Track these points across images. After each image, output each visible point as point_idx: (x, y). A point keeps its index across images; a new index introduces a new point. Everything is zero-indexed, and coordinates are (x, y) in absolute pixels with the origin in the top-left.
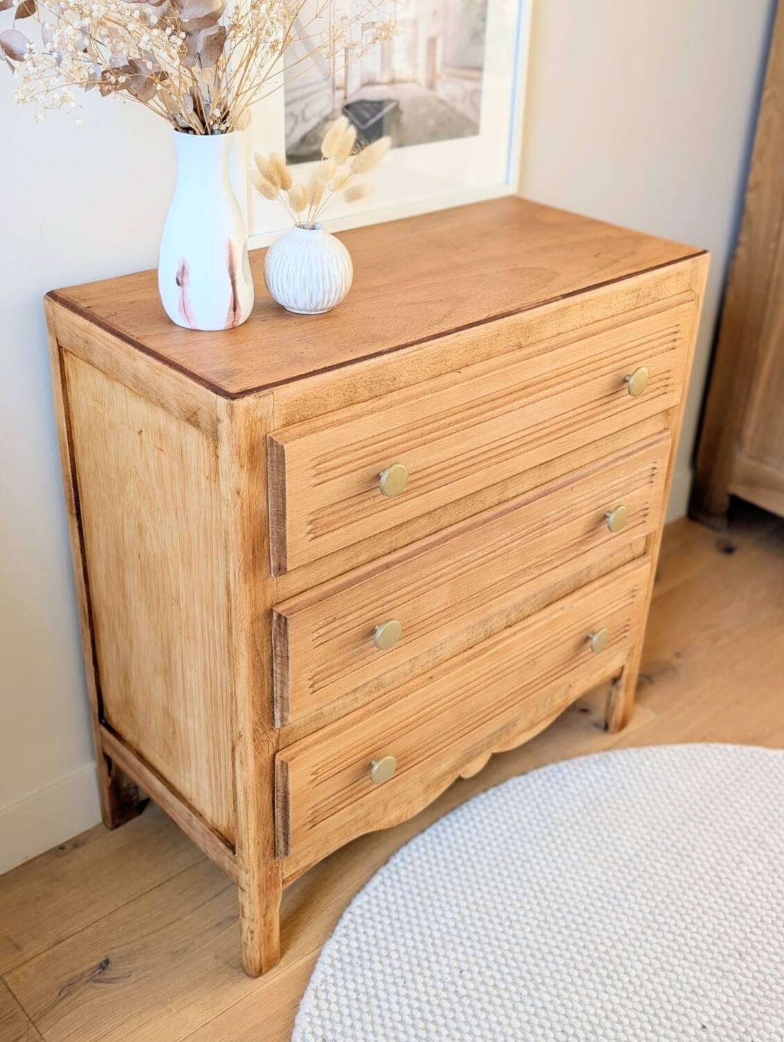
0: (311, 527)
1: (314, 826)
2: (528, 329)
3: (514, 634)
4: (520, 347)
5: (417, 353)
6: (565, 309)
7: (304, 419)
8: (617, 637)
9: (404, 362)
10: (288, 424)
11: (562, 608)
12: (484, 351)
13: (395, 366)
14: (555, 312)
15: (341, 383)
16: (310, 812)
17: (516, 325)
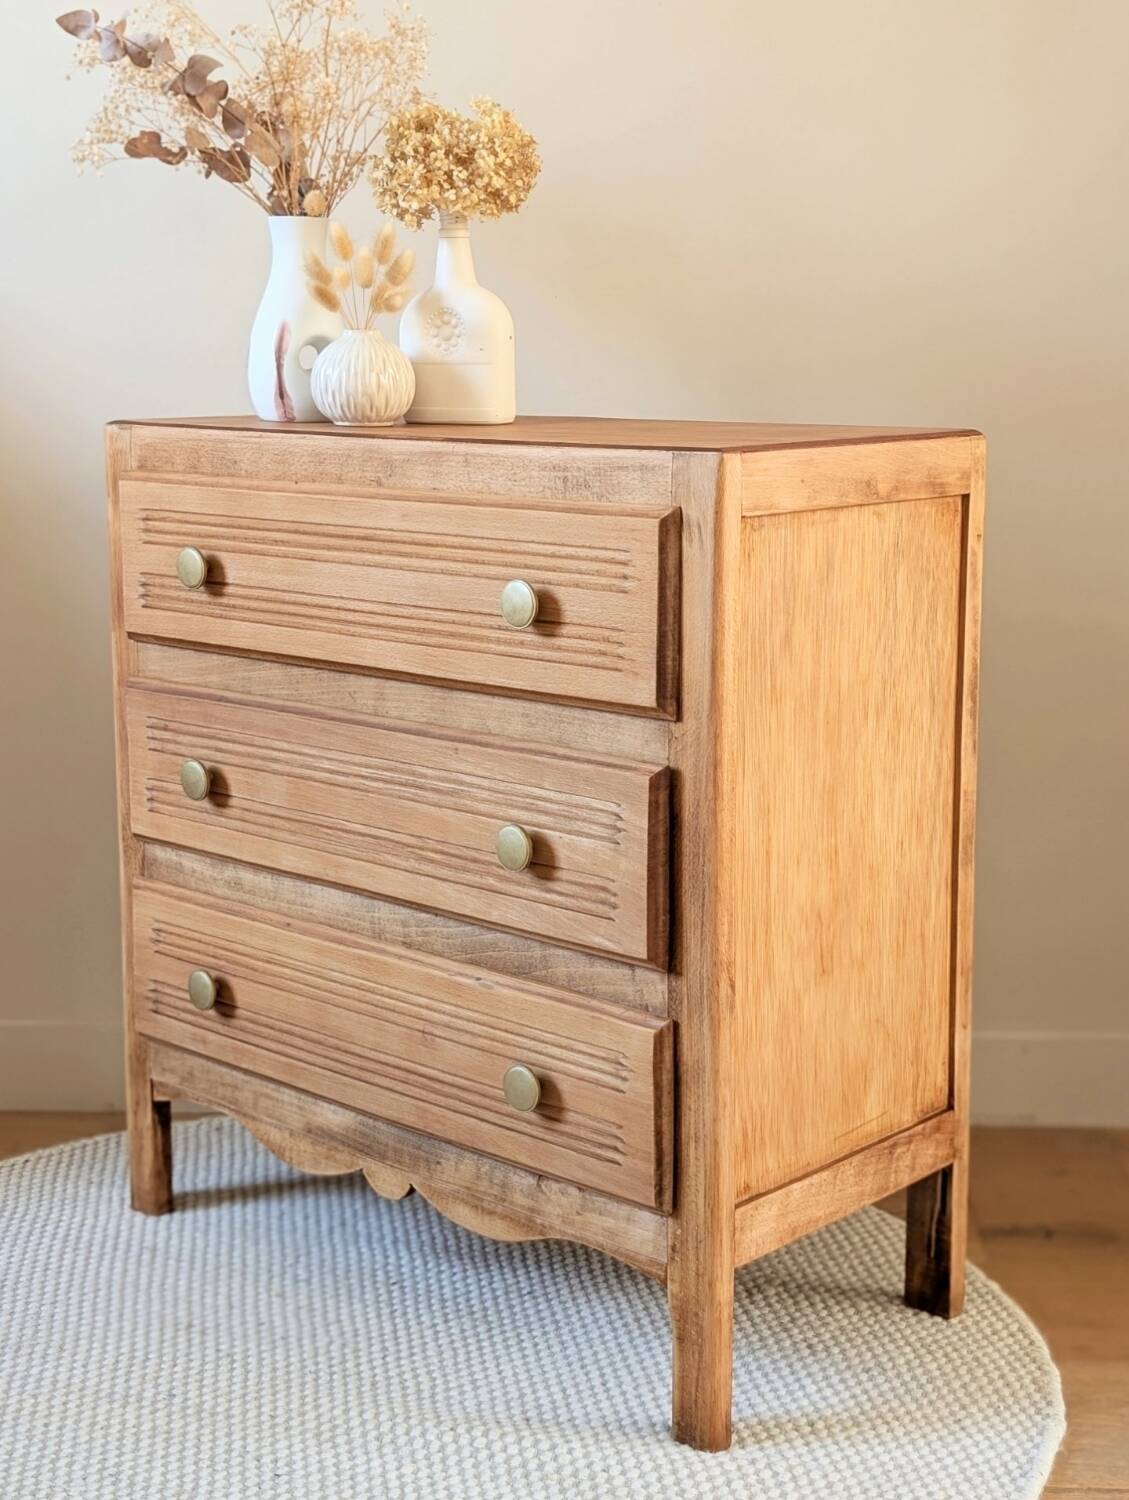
0: (142, 590)
1: (156, 1012)
2: (389, 464)
3: (400, 957)
4: (379, 483)
5: (257, 440)
6: (439, 454)
7: (154, 469)
8: (602, 1146)
9: (245, 446)
10: (141, 467)
11: (479, 979)
12: (333, 470)
13: (236, 446)
14: (424, 454)
15: (185, 444)
16: (153, 986)
17: (371, 451)
